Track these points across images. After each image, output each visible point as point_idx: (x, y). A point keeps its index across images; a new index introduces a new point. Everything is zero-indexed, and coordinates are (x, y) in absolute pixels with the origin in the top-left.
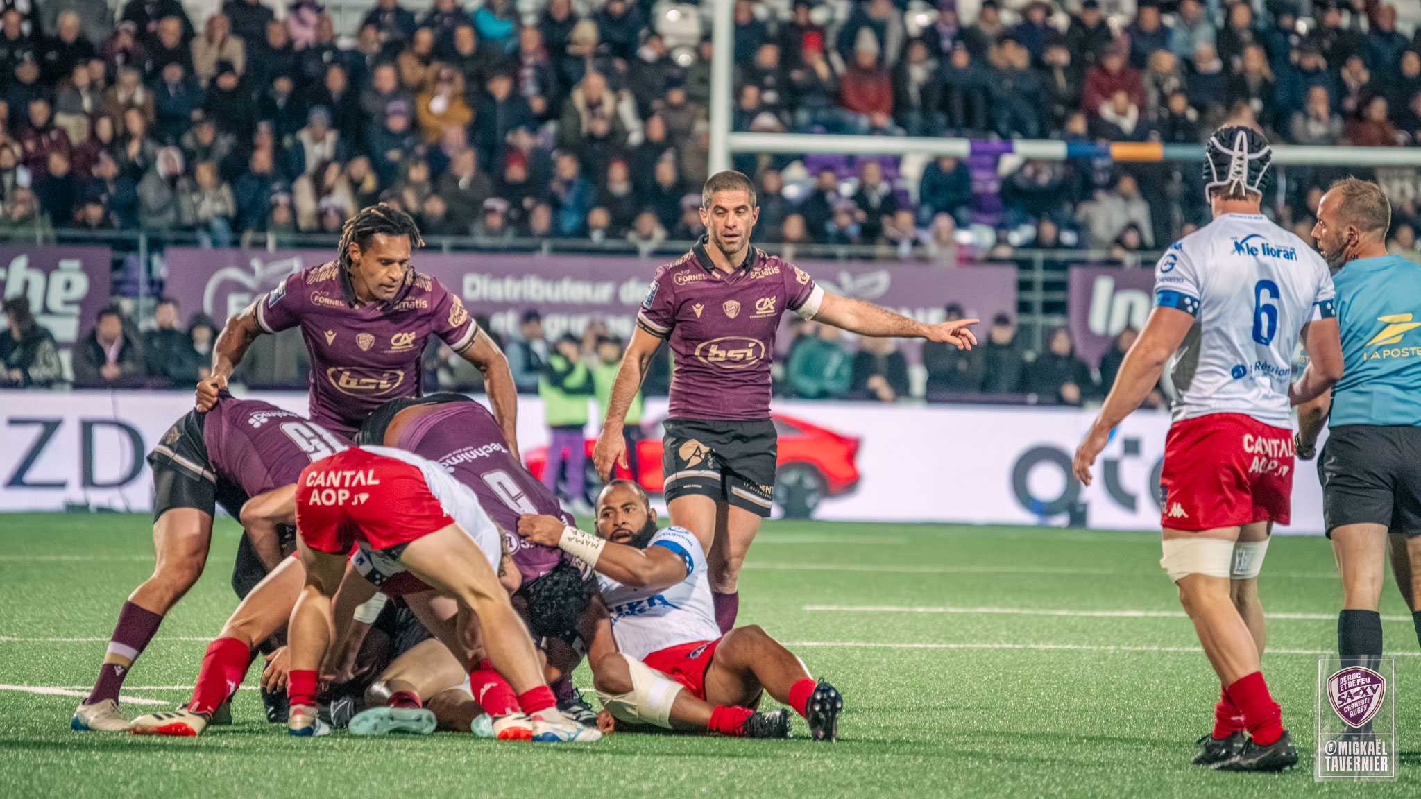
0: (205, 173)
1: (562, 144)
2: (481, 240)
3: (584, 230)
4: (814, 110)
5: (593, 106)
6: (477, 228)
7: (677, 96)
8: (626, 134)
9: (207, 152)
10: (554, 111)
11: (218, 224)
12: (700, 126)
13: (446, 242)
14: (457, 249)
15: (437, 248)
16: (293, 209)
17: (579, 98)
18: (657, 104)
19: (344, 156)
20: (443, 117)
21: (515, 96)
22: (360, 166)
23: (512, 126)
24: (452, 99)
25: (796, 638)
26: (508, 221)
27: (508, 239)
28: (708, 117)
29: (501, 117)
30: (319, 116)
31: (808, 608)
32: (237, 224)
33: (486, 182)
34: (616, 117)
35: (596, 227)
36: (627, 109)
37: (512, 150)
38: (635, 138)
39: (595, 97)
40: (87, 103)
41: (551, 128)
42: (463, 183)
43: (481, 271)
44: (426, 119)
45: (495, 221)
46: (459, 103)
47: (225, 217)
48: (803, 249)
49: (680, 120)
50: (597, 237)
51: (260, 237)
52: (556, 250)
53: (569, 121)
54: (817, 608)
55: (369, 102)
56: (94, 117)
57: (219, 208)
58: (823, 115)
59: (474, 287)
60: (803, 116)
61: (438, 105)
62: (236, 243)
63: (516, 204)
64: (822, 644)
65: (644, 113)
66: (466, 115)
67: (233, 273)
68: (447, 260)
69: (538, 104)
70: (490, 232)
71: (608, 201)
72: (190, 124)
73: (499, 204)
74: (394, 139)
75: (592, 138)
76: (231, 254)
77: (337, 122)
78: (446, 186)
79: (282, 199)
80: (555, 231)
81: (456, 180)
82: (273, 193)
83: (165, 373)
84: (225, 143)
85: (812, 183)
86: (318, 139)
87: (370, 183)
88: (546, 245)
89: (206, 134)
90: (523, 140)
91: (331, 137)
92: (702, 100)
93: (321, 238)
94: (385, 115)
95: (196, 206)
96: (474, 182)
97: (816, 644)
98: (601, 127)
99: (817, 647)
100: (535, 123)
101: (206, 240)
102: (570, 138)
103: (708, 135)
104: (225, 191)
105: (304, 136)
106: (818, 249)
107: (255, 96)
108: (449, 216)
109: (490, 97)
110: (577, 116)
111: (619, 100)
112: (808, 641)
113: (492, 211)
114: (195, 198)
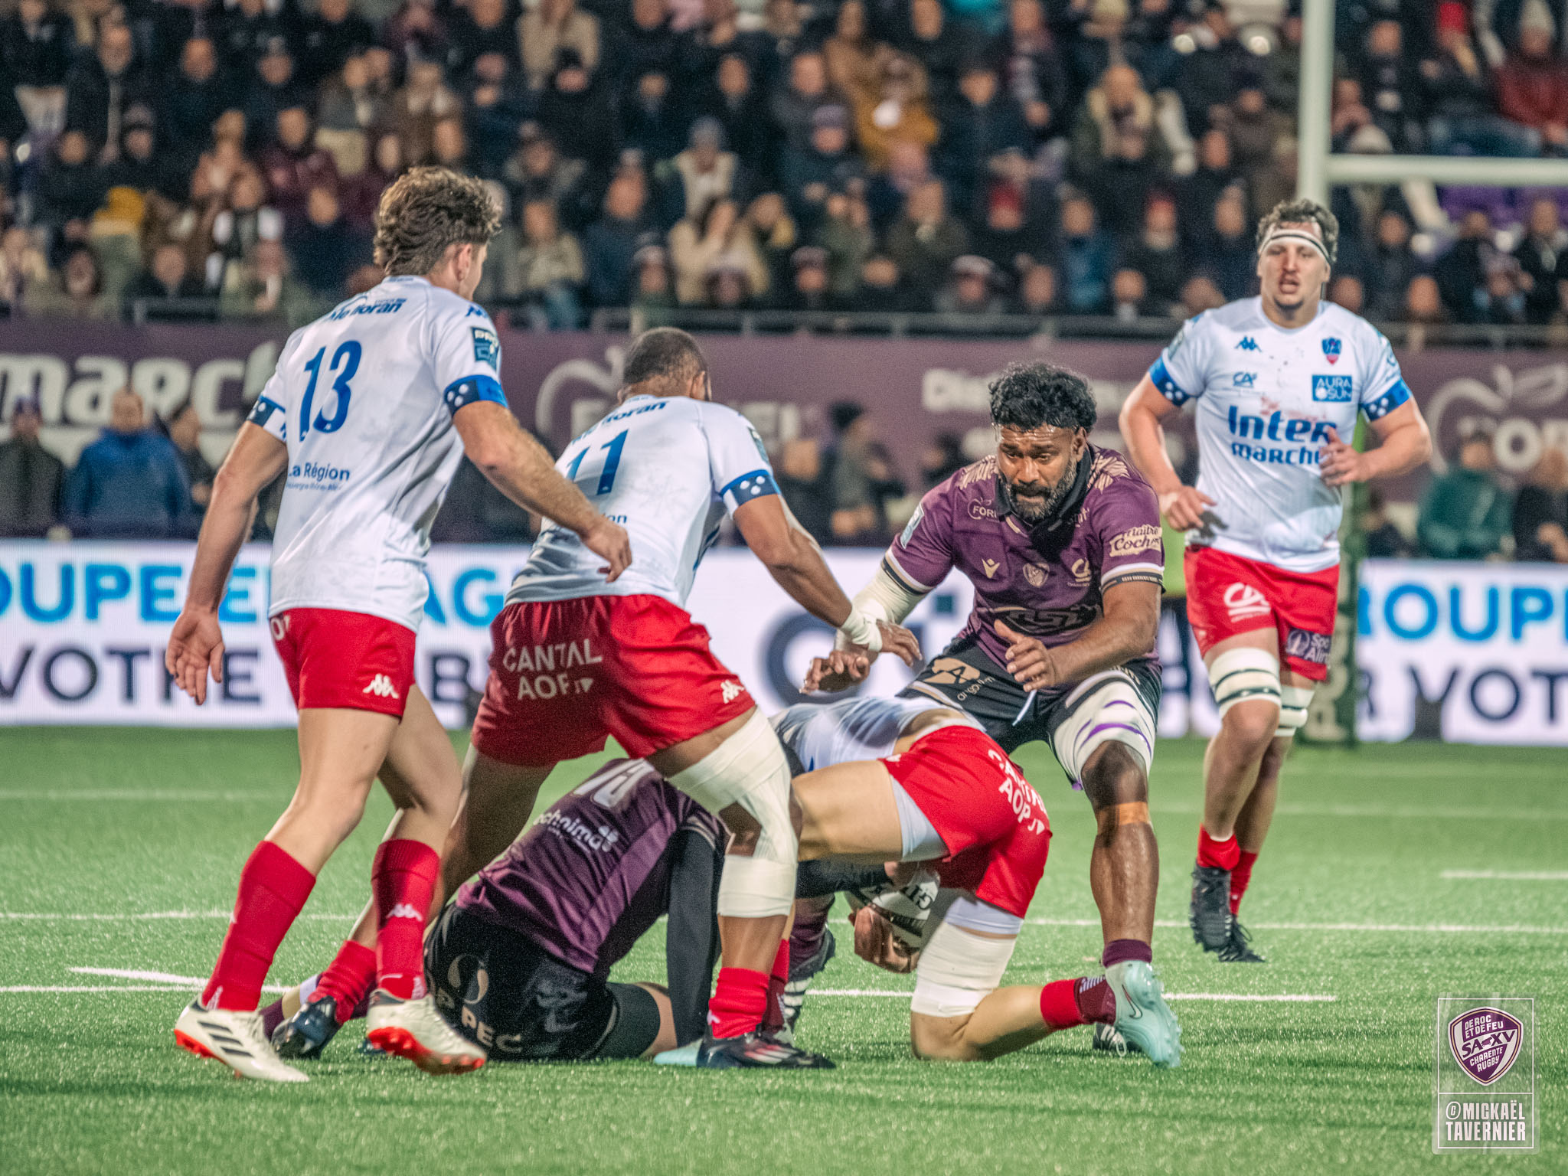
0: (539, 217)
1: (1071, 172)
2: (954, 319)
3: (1107, 306)
4: (1455, 120)
5: (1120, 115)
6: (944, 300)
7: (1252, 101)
8: (1169, 155)
9: (539, 186)
10: (1063, 123)
11: (560, 297)
12: (1283, 145)
13: (899, 321)
14: (916, 332)
15: (882, 331)
16: (671, 272)
17: (1098, 104)
18: (1219, 112)
19: (743, 195)
20: (892, 133)
21: (1004, 100)
22: (769, 209)
23: (999, 146)
24: (908, 105)
25: (1430, 919)
26: (993, 288)
27: (994, 316)
28: (1295, 132)
29: (982, 130)
30: (706, 132)
31: (1448, 875)
32: (586, 296)
33: (960, 232)
34: (1154, 135)
35: (1126, 300)
36: (1171, 119)
37: (998, 181)
38: (1184, 163)
39: (1121, 102)
40: (363, 113)
41: (1057, 149)
42: (925, 232)
43: (951, 366)
44: (868, 138)
45: (972, 291)
46: (918, 112)
47: (568, 284)
48: (1437, 330)
49: (1251, 137)
50: (1127, 314)
51: (619, 314)
52: (1064, 335)
53: (1083, 139)
54: (1462, 874)
55: (784, 111)
56: (374, 134)
57: (558, 271)
58: (1469, 127)
59: (939, 390)
60: (1439, 130)
61: (887, 115)
62: (584, 324)
63: (1004, 265)
64: (1470, 928)
65: (1197, 126)
66: (928, 129)
67: (582, 370)
68: (898, 350)
69: (1037, 113)
70: (965, 308)
71: (1144, 261)
72: (517, 144)
73: (977, 265)
74: (823, 165)
75: (1120, 164)
76: (579, 340)
77: (736, 141)
78: (897, 238)
79: (652, 255)
80: (1061, 306)
81: (913, 227)
82: (640, 247)
83: (479, 520)
84: (570, 172)
85: (1452, 231)
86: (706, 168)
87: (784, 233)
88: (1050, 325)
89: (540, 159)
90: (1014, 167)
91: (725, 163)
92: (1287, 106)
93: (712, 317)
94: (808, 129)
95: (526, 267)
96: (941, 232)
97: (1460, 928)
98: (1132, 148)
99: (1463, 933)
100: (1033, 141)
101: (538, 318)
102: (1085, 166)
103: (1294, 158)
104: (569, 245)
105: (685, 163)
106: (1462, 331)
107: (613, 102)
108: (905, 282)
109: (963, 102)
110: (1094, 130)
111: (1157, 105)
112: (1448, 923)
113: (967, 275)
114: (524, 255)
